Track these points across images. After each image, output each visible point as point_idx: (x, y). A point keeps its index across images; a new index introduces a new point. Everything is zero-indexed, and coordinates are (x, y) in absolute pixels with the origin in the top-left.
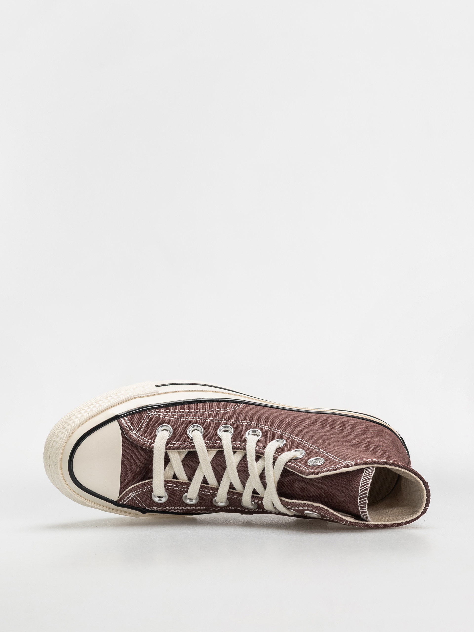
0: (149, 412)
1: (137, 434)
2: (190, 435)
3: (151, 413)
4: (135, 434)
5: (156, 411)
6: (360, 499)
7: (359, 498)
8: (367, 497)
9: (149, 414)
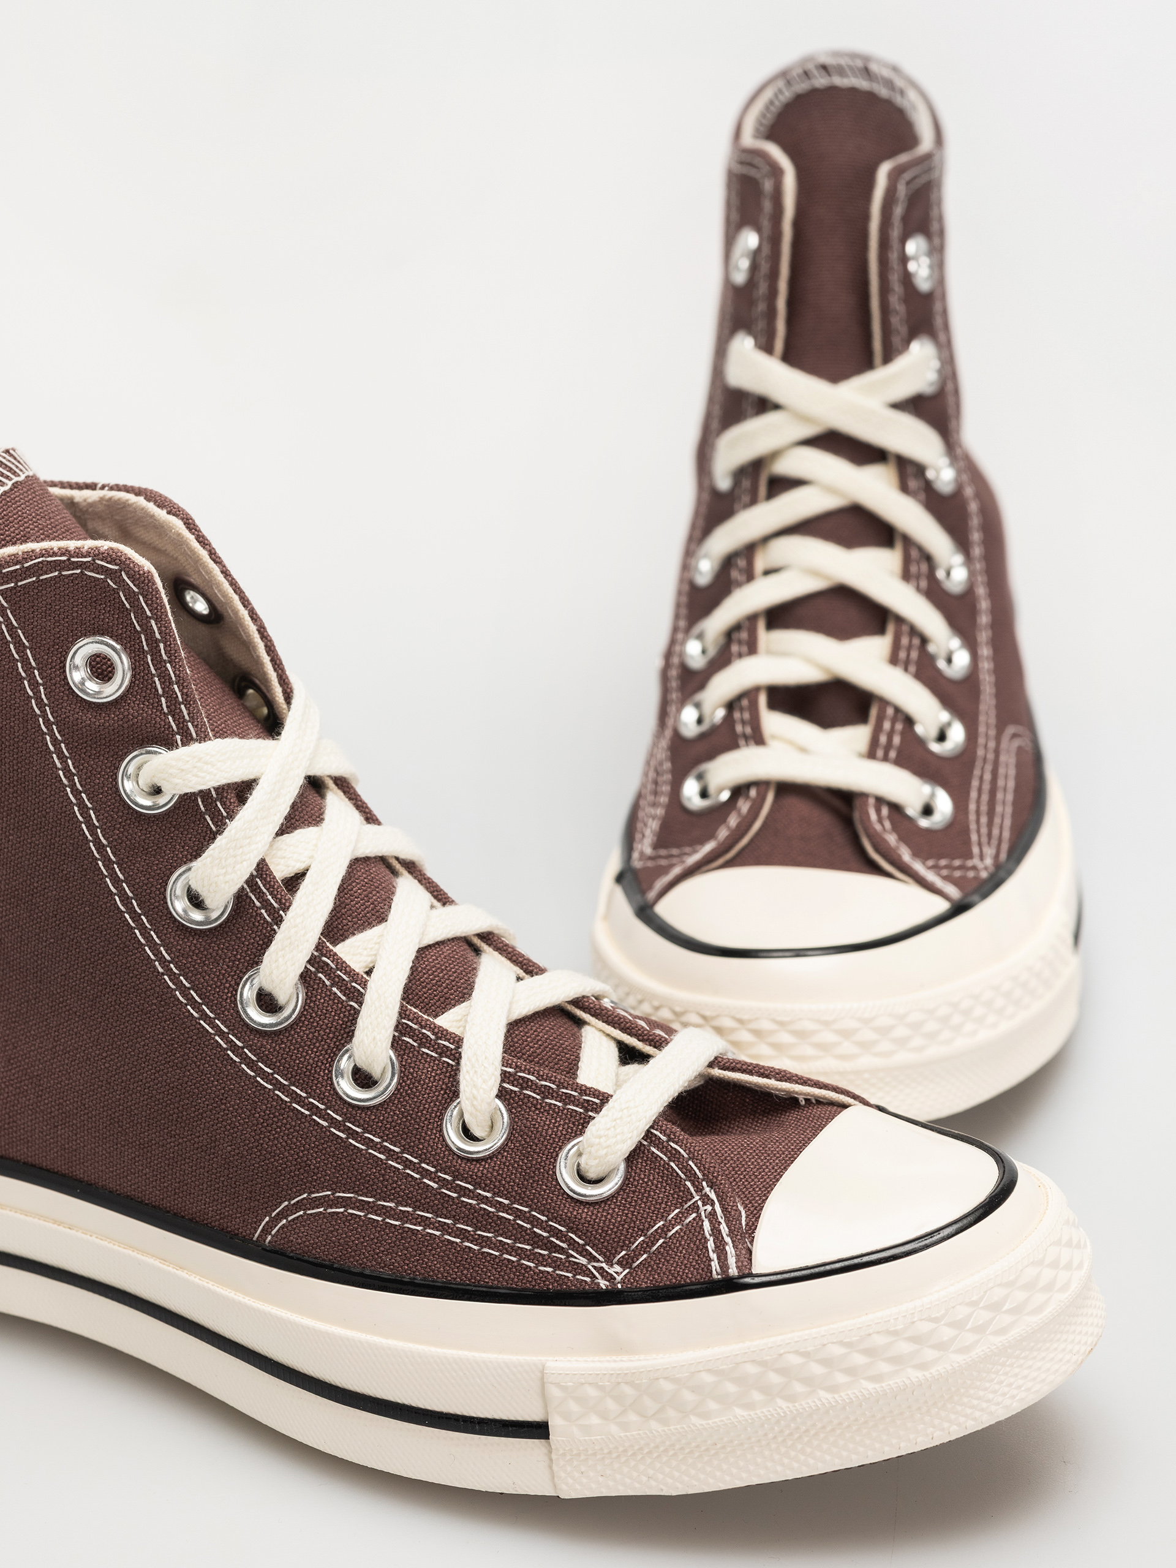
0: (619, 1279)
1: (699, 1201)
2: (501, 1128)
3: (611, 1271)
4: (706, 1200)
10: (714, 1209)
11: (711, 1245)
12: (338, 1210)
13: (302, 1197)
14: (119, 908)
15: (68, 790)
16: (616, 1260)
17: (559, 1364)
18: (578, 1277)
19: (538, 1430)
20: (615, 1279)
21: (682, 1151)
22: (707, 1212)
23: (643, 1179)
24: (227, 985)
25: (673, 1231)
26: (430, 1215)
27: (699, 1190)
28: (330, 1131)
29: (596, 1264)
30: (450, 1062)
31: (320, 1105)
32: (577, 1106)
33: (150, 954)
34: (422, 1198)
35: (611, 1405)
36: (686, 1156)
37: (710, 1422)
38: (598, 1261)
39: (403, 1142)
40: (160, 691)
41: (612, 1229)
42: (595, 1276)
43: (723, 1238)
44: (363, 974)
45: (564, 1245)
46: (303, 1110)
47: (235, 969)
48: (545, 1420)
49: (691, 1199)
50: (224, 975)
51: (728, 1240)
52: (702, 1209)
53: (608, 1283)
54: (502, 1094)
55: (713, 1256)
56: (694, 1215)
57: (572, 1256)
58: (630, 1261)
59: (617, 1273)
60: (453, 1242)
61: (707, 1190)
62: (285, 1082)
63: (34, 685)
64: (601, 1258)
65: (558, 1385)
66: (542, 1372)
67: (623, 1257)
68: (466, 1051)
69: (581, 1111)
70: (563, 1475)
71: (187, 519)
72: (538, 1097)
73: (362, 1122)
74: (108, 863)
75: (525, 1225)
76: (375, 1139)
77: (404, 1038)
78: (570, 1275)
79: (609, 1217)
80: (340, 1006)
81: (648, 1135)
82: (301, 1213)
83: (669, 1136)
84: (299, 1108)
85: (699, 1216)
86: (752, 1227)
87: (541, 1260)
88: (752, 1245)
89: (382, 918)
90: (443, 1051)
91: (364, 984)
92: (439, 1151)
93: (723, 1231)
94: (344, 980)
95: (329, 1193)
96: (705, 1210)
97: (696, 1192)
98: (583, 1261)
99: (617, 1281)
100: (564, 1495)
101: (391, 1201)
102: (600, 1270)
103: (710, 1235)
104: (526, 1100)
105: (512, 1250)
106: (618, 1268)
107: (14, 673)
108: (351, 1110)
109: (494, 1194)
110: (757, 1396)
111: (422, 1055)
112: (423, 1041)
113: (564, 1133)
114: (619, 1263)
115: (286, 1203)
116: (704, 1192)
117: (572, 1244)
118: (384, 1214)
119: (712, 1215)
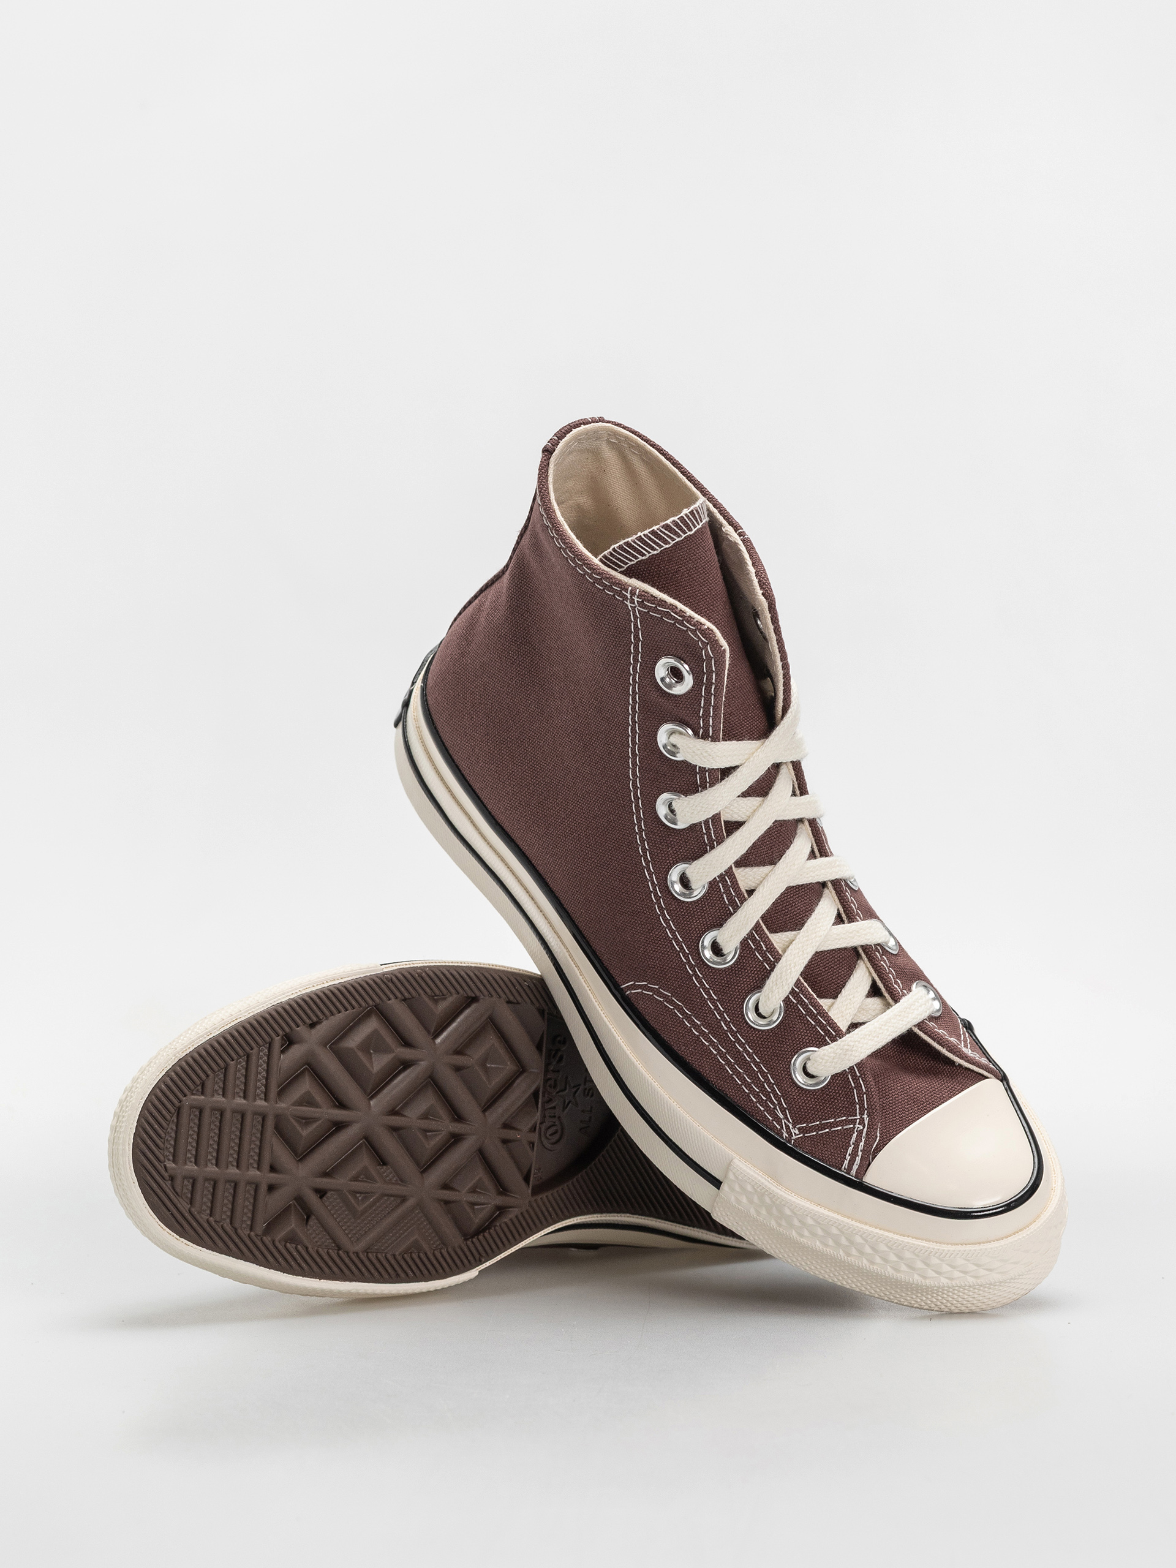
0: (794, 1137)
1: (858, 1120)
2: (776, 1018)
3: (792, 1131)
4: (862, 1122)
5: (779, 1127)
6: (666, 542)
7: (667, 546)
8: (680, 516)
9: (798, 1135)
10: (862, 1130)
11: (850, 1149)
12: (670, 1006)
13: (655, 987)
14: (629, 787)
15: (630, 717)
16: (797, 1126)
17: (741, 1165)
18: (774, 1122)
19: (717, 1183)
20: (792, 1136)
21: (863, 1087)
22: (859, 1129)
23: (835, 1090)
24: (668, 861)
25: (836, 1129)
26: (715, 1041)
27: (862, 1114)
28: (685, 966)
29: (786, 1122)
30: (767, 967)
31: (686, 950)
32: (822, 1030)
33: (635, 820)
34: (715, 1029)
35: (756, 1199)
36: (864, 1091)
37: (802, 1239)
38: (789, 1121)
39: (720, 996)
40: (702, 705)
41: (804, 1109)
42: (783, 1128)
43: (858, 1151)
44: (745, 892)
45: (776, 1102)
46: (676, 947)
47: (676, 855)
48: (721, 1181)
49: (854, 1116)
50: (669, 855)
51: (860, 1153)
52: (857, 1126)
53: (787, 1136)
54: (787, 1001)
55: (848, 1157)
56: (852, 1126)
57: (777, 1110)
58: (805, 1131)
59: (795, 1133)
60: (720, 1062)
61: (865, 1116)
62: (674, 928)
63: (636, 660)
64: (791, 1121)
65: (734, 1174)
66: (729, 1164)
67: (803, 1127)
68: (779, 966)
69: (823, 1033)
70: (717, 1209)
71: (772, 604)
72: (804, 1013)
73: (704, 973)
74: (634, 764)
75: (761, 1078)
76: (707, 985)
77: (749, 941)
78: (771, 1118)
79: (807, 1101)
80: (723, 906)
81: (851, 1068)
82: (651, 994)
83: (861, 1075)
84: (675, 945)
85: (854, 1128)
86: (878, 1149)
87: (761, 1101)
88: (872, 1161)
89: (773, 862)
90: (767, 960)
91: (743, 901)
92: (736, 1012)
93: (860, 1147)
94: (732, 894)
95: (670, 995)
96: (858, 1127)
97: (859, 1113)
98: (781, 1116)
99: (793, 1138)
100: (715, 1216)
101: (700, 1021)
102: (787, 1127)
103: (853, 1144)
104: (797, 1011)
105: (748, 1086)
106: (797, 1132)
107: (628, 648)
108: (701, 962)
109: (754, 1052)
110: (831, 1242)
111: (754, 955)
112: (759, 948)
113: (807, 1041)
114: (799, 1129)
115: (646, 983)
116: (863, 1117)
117: (780, 1104)
118: (693, 1025)
119: (860, 1132)
